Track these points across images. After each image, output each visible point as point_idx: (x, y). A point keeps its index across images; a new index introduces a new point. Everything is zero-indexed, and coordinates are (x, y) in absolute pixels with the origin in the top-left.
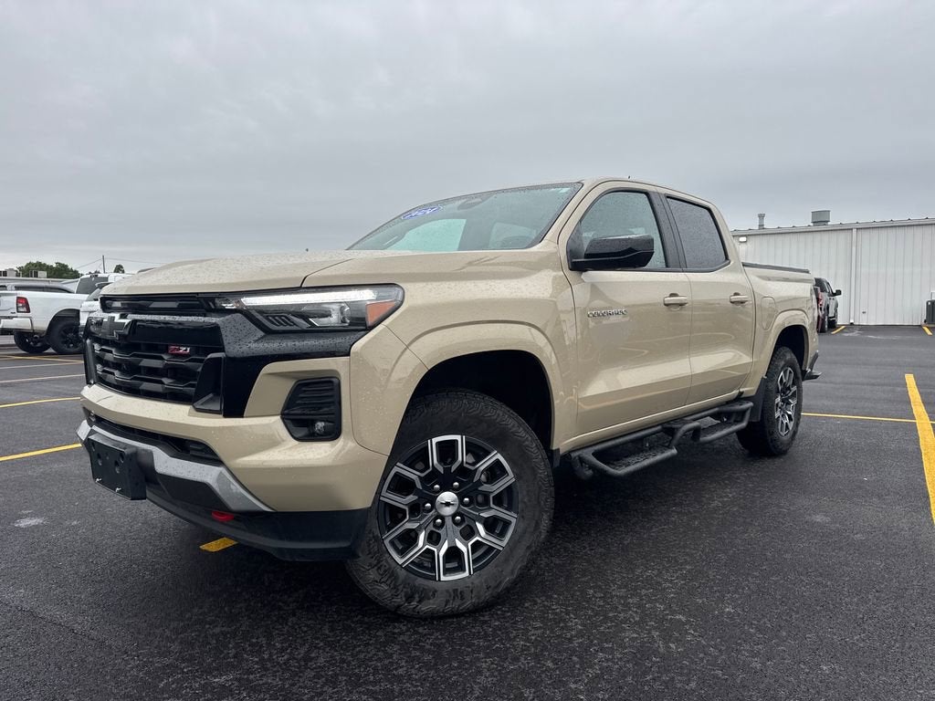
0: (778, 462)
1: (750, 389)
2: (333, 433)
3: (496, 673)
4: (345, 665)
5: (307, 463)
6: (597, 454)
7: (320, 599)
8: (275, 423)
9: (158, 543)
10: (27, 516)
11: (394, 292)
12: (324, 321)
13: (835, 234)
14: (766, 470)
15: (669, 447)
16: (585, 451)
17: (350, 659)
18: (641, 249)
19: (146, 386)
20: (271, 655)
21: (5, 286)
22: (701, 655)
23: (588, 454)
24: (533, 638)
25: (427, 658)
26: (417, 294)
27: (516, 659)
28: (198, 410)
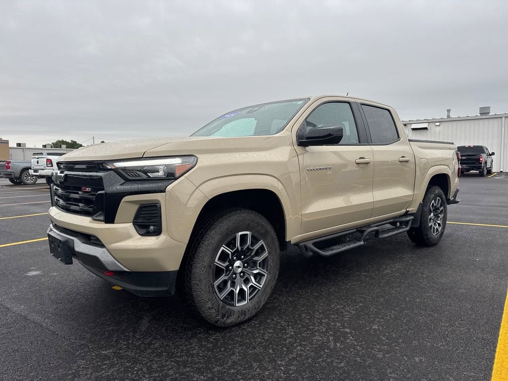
0: (430, 249)
1: (413, 209)
2: (157, 232)
3: (242, 355)
4: (168, 348)
5: (144, 247)
6: (315, 244)
7: (164, 315)
8: (130, 227)
9: (92, 285)
10: (33, 270)
11: (192, 159)
12: (156, 174)
13: (491, 120)
14: (422, 254)
15: (360, 241)
16: (308, 242)
17: (171, 344)
18: (335, 134)
19: (73, 207)
20: (133, 341)
21: (42, 153)
22: (352, 350)
23: (310, 244)
24: (266, 338)
25: (210, 345)
26: (204, 160)
27: (255, 348)
28: (94, 220)
